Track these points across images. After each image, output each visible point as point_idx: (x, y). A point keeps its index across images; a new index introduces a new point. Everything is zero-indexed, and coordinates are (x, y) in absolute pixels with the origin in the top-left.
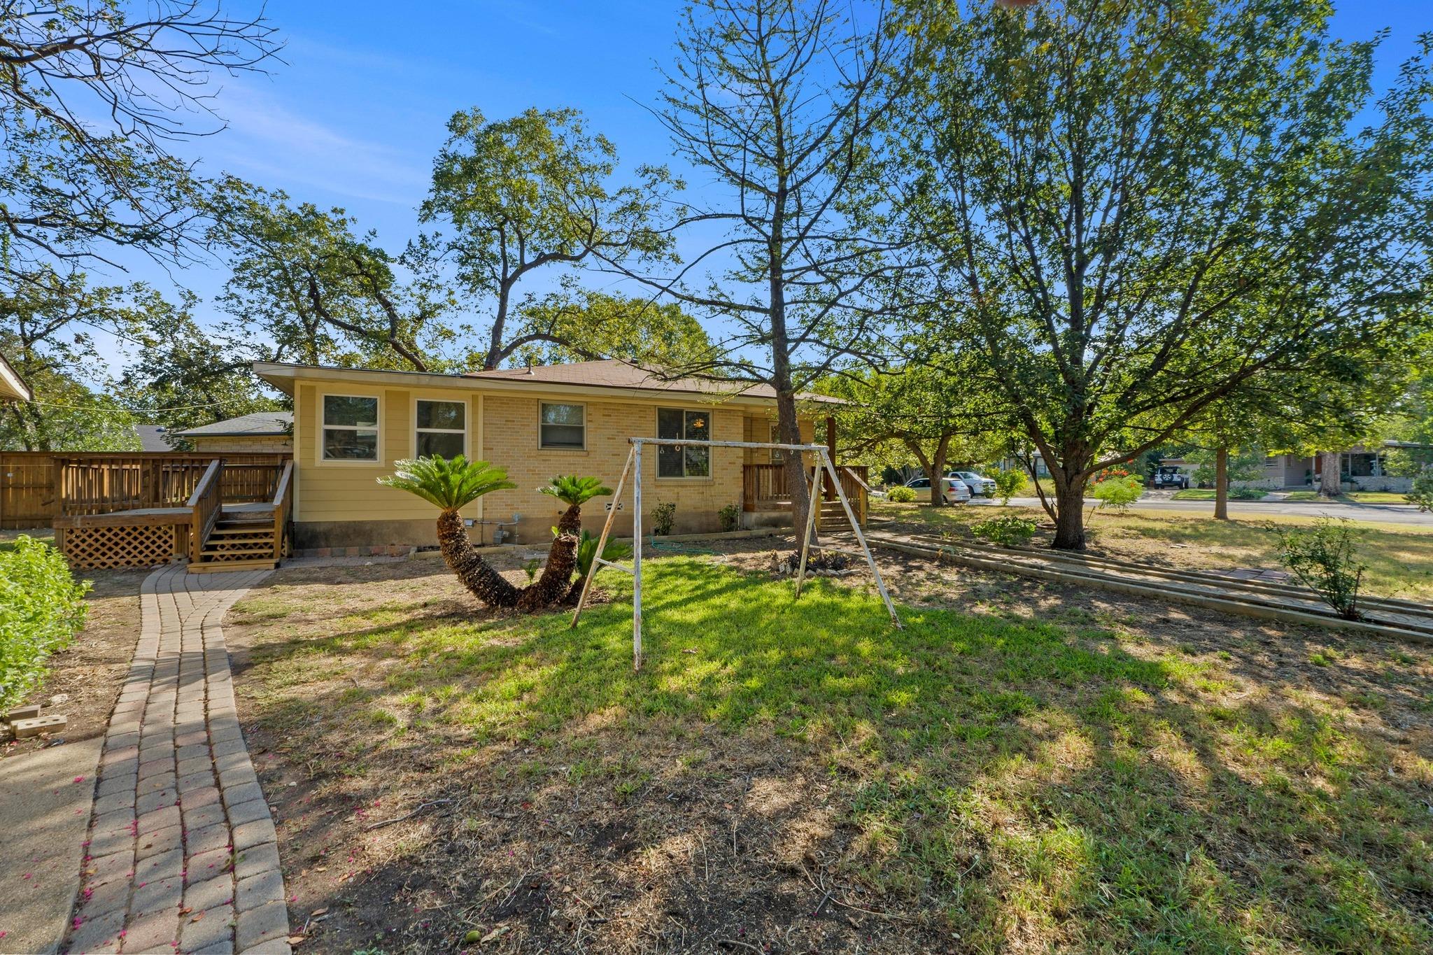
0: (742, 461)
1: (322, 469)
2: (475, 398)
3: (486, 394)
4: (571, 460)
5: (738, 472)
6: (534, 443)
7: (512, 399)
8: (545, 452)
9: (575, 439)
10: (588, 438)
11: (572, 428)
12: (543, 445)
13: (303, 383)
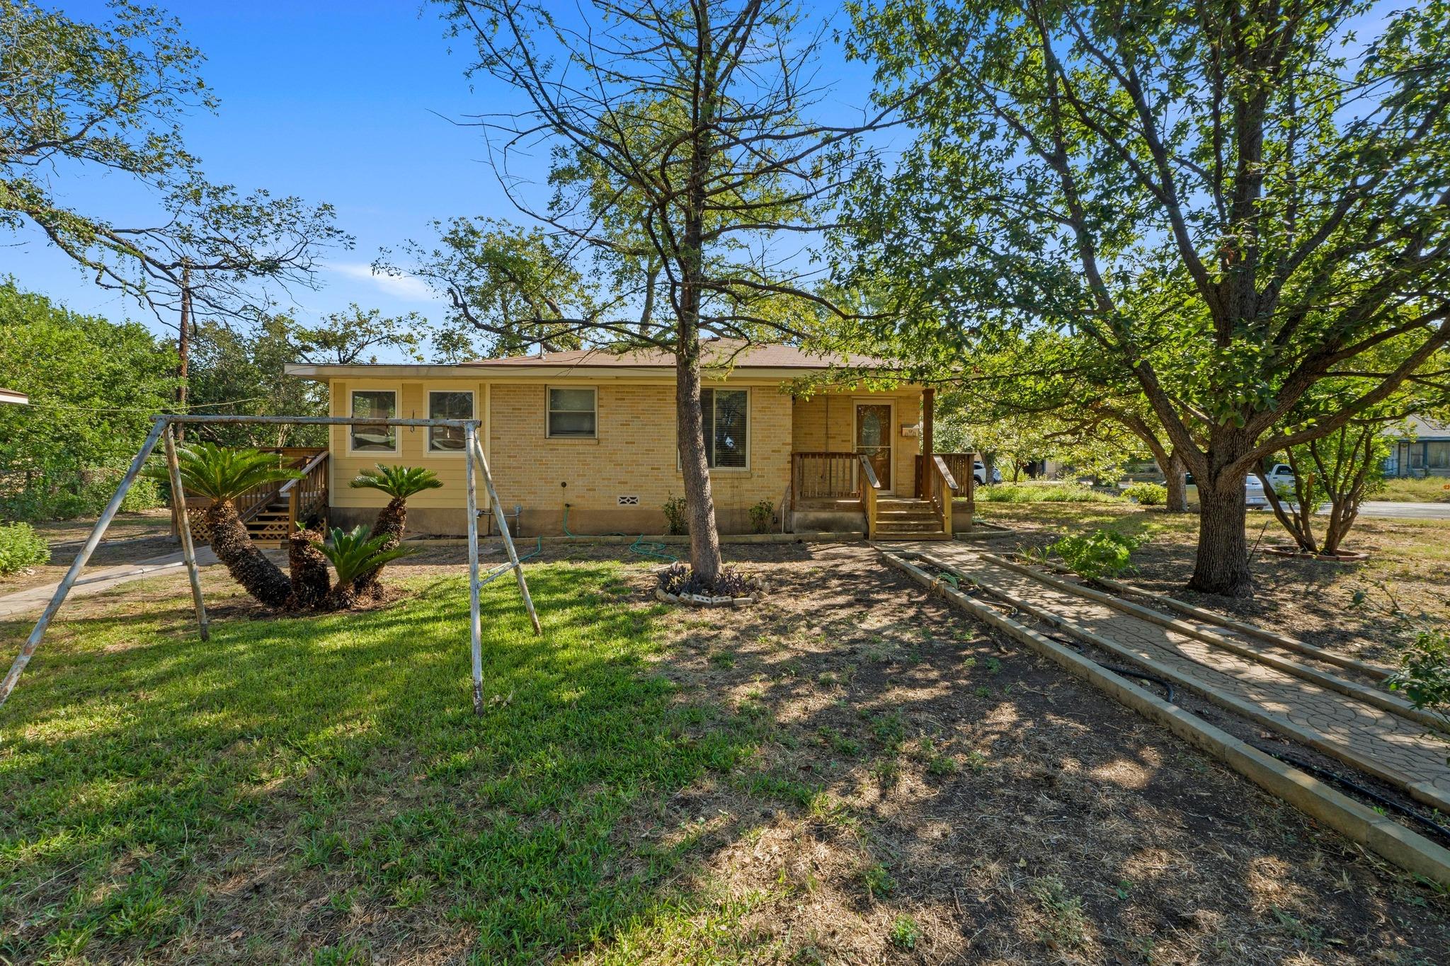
0: (789, 448)
1: (351, 459)
2: (482, 387)
3: (494, 382)
4: (581, 449)
5: (783, 460)
6: (541, 432)
7: (519, 386)
8: (552, 441)
9: (586, 426)
10: (601, 425)
11: (584, 415)
12: (552, 433)
13: (336, 381)
